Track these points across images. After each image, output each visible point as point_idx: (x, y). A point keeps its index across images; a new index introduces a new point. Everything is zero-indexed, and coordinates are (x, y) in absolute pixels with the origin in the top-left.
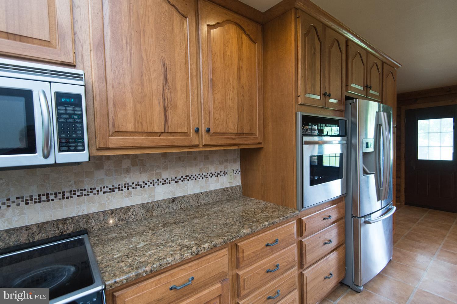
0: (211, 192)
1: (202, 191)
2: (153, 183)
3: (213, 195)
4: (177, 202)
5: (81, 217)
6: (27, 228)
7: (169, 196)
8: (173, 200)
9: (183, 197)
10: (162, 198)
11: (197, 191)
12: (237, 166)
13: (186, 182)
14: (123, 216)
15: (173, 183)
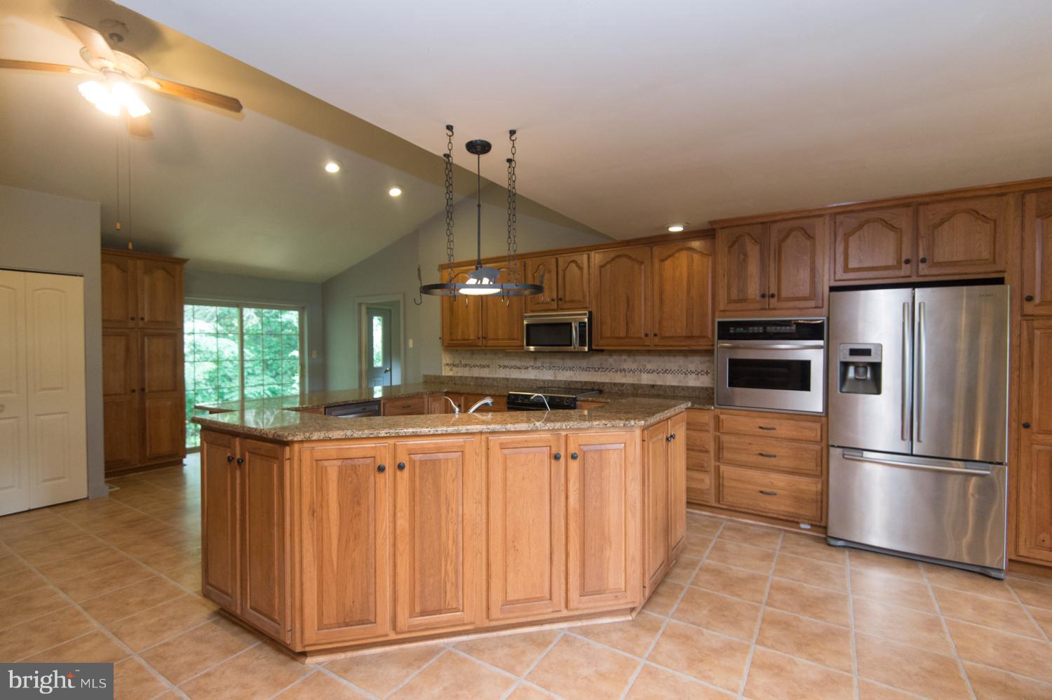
0: (688, 388)
1: (680, 384)
2: (641, 371)
3: (690, 390)
4: (655, 388)
5: (601, 383)
6: (581, 382)
7: (651, 383)
8: (653, 386)
9: (661, 386)
10: (645, 383)
11: (675, 383)
13: (666, 375)
14: (620, 388)
15: (655, 373)
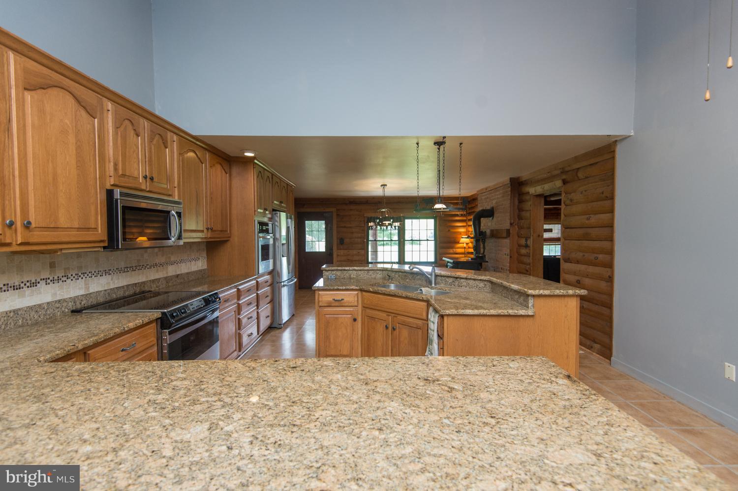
0: (194, 273)
8: (177, 276)
12: (204, 254)
